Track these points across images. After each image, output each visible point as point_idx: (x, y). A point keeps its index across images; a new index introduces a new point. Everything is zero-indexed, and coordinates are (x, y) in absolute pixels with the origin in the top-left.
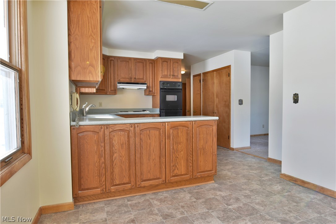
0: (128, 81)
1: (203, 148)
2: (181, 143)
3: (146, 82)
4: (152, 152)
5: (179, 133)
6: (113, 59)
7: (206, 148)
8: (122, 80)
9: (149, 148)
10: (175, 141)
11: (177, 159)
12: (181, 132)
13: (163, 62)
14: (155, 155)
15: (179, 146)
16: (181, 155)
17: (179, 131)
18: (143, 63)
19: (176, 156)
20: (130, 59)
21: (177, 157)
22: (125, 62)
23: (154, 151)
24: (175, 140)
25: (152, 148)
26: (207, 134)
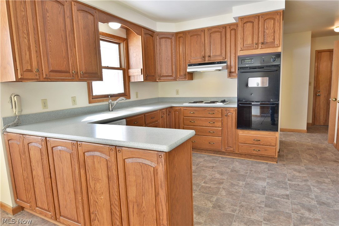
0: (200, 61)
1: (136, 202)
2: (100, 181)
3: (226, 60)
4: (66, 181)
5: (96, 163)
6: (181, 35)
7: (144, 205)
8: (193, 61)
9: (62, 175)
10: (91, 176)
11: (96, 204)
12: (99, 162)
13: (244, 23)
14: (69, 187)
15: (98, 184)
16: (101, 200)
17: (95, 160)
18: (221, 32)
19: (94, 199)
20: (203, 30)
21: (96, 202)
22: (195, 36)
23: (68, 181)
24: (91, 172)
25: (65, 176)
26: (143, 178)
